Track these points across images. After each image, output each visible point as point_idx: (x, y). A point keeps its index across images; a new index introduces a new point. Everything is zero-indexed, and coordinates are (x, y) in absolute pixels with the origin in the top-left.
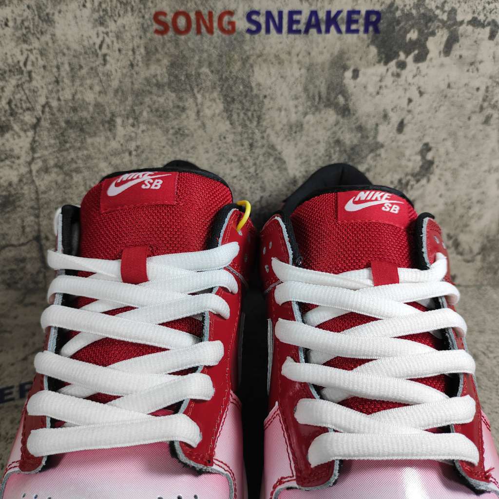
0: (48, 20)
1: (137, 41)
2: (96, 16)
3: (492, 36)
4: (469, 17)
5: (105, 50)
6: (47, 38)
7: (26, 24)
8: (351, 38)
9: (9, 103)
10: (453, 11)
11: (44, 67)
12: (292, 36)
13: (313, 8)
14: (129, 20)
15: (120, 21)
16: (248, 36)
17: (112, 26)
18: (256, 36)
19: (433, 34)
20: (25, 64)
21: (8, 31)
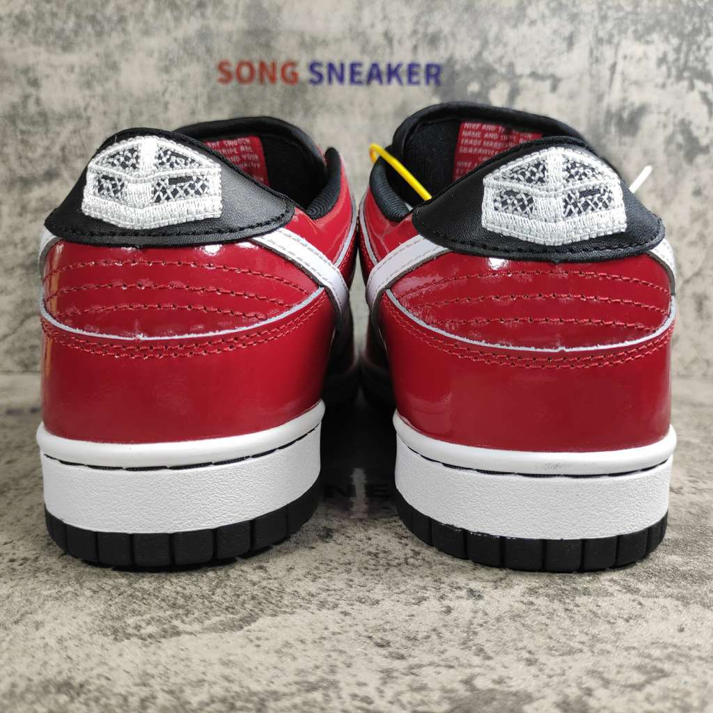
0: (114, 67)
1: (200, 89)
2: (162, 64)
3: (554, 88)
4: (528, 71)
5: (167, 97)
6: (110, 85)
7: (92, 70)
8: (413, 90)
9: (63, 149)
10: (511, 66)
11: (105, 113)
12: (354, 87)
13: (374, 60)
14: (194, 70)
15: (185, 70)
16: (310, 87)
17: (177, 74)
18: (319, 87)
19: (494, 86)
20: (85, 109)
21: (73, 77)
